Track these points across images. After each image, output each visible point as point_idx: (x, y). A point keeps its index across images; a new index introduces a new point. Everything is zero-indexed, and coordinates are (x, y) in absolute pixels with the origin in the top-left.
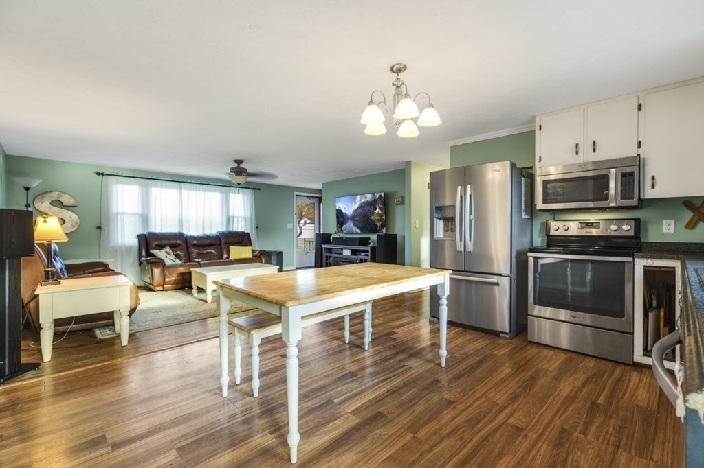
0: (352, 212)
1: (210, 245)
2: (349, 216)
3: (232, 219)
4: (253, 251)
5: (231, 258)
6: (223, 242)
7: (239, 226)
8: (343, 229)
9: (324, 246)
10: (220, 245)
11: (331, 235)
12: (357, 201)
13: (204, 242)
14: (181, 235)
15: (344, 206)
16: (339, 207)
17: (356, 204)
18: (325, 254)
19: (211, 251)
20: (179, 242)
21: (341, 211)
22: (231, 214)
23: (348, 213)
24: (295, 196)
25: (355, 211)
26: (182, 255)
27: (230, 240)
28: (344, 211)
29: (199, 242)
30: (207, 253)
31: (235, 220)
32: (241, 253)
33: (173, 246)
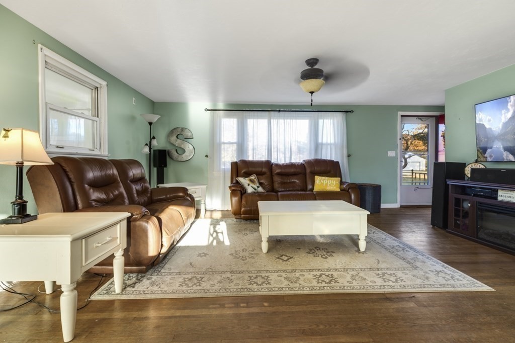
0: (500, 126)
1: (294, 174)
2: (496, 134)
3: (320, 146)
4: (342, 183)
5: (316, 189)
6: (308, 171)
7: (328, 155)
8: (487, 155)
9: (450, 182)
10: (305, 174)
11: (464, 165)
12: (509, 107)
13: (288, 170)
14: (268, 164)
15: (489, 117)
16: (481, 120)
17: (508, 110)
18: (452, 196)
19: (295, 180)
20: (264, 170)
21: (483, 126)
22: (320, 141)
23: (494, 129)
24: (399, 118)
25: (506, 125)
26: (266, 184)
27: (317, 169)
28: (487, 126)
29: (283, 171)
30: (291, 183)
31: (324, 147)
32: (326, 184)
33: (259, 174)
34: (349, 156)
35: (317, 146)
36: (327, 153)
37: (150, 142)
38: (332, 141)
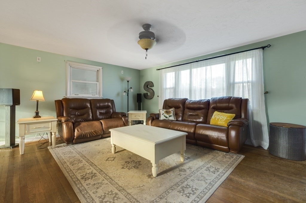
1: (199, 109)
10: (208, 109)
13: (195, 106)
27: (219, 105)
32: (218, 119)
33: (177, 107)
34: (266, 93)
35: (231, 85)
36: (239, 91)
37: (128, 91)
38: (250, 79)
